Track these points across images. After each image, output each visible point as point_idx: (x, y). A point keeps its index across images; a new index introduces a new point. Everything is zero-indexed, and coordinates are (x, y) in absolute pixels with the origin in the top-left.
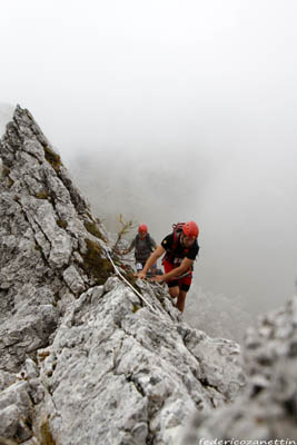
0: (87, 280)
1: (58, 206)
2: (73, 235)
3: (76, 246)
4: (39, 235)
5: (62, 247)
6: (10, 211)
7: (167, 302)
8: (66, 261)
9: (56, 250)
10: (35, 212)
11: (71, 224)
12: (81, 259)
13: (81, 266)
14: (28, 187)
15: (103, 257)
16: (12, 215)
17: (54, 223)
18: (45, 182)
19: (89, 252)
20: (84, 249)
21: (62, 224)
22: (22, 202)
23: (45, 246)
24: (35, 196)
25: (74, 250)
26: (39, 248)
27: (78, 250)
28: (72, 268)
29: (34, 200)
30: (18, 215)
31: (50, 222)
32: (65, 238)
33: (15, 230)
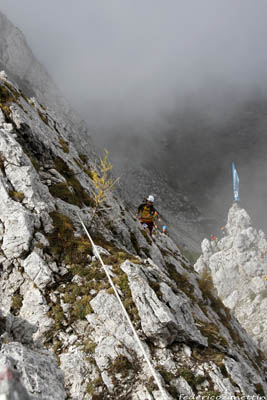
0: (55, 269)
2: (33, 210)
3: (38, 225)
8: (26, 248)
13: (46, 250)
15: (77, 235)
17: (6, 196)
19: (57, 230)
25: (36, 229)
27: (42, 229)
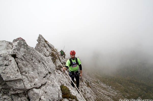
1: (47, 48)
4: (44, 52)
5: (48, 53)
6: (40, 49)
7: (63, 59)
9: (47, 54)
10: (43, 49)
11: (49, 50)
12: (51, 55)
14: (42, 46)
16: (40, 50)
18: (44, 45)
20: (51, 53)
21: (47, 50)
22: (41, 48)
23: (45, 54)
24: (43, 47)
26: (44, 54)
28: (50, 56)
29: (43, 48)
30: (41, 50)
31: (46, 50)
32: (48, 52)
33: (41, 52)
